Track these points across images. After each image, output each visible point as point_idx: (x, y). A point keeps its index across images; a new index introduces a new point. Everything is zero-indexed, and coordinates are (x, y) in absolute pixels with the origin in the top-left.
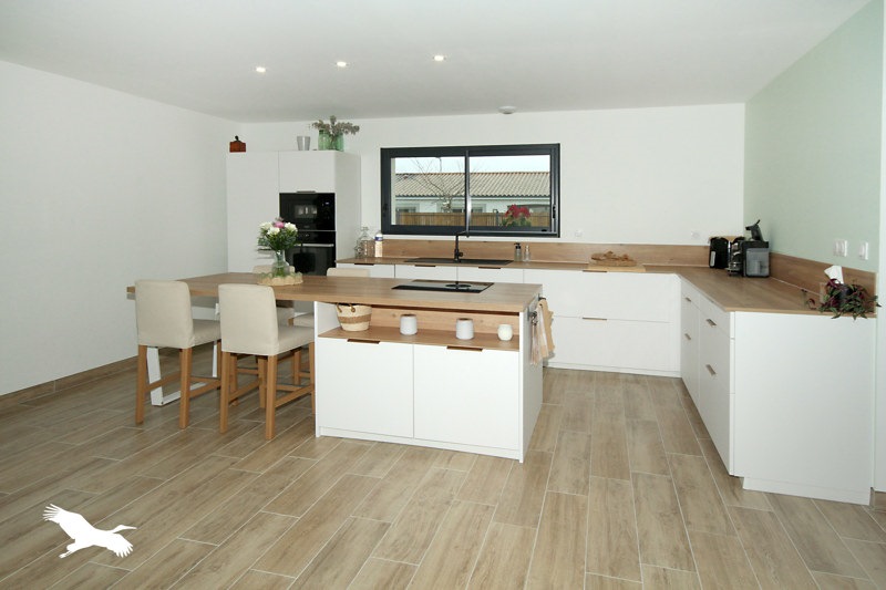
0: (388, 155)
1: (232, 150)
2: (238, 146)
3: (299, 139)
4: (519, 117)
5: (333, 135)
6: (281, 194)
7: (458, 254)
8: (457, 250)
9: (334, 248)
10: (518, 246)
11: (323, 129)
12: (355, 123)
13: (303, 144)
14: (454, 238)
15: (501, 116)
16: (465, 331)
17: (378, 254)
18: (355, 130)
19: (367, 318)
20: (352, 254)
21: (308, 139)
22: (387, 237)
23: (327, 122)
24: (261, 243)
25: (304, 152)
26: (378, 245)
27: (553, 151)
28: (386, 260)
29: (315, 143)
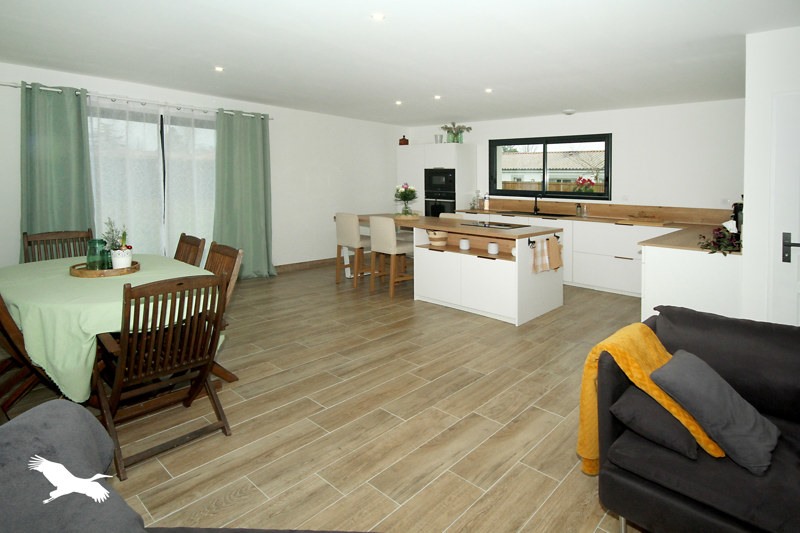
0: (493, 145)
1: (401, 144)
2: (404, 142)
3: (436, 136)
4: (578, 115)
5: (456, 133)
6: (426, 170)
7: (536, 209)
8: (536, 207)
9: (454, 203)
10: (579, 205)
11: (449, 130)
12: (467, 125)
13: (439, 140)
14: (534, 199)
15: (563, 116)
16: (493, 249)
17: (486, 208)
18: (469, 129)
19: (445, 239)
20: (469, 208)
21: (442, 136)
22: (491, 197)
23: (450, 125)
24: (396, 196)
25: (439, 144)
26: (487, 203)
27: (606, 138)
28: (490, 212)
29: (445, 139)
